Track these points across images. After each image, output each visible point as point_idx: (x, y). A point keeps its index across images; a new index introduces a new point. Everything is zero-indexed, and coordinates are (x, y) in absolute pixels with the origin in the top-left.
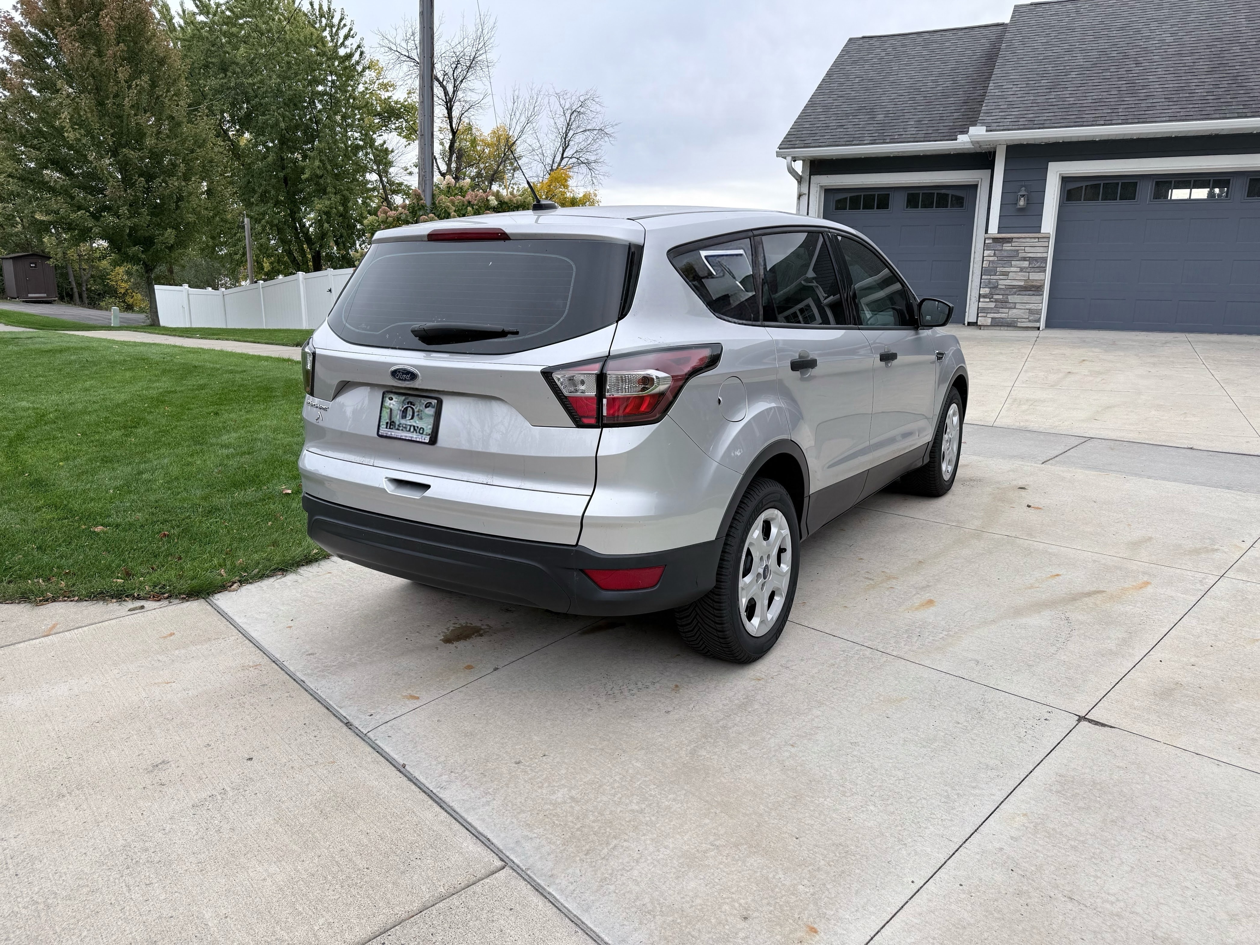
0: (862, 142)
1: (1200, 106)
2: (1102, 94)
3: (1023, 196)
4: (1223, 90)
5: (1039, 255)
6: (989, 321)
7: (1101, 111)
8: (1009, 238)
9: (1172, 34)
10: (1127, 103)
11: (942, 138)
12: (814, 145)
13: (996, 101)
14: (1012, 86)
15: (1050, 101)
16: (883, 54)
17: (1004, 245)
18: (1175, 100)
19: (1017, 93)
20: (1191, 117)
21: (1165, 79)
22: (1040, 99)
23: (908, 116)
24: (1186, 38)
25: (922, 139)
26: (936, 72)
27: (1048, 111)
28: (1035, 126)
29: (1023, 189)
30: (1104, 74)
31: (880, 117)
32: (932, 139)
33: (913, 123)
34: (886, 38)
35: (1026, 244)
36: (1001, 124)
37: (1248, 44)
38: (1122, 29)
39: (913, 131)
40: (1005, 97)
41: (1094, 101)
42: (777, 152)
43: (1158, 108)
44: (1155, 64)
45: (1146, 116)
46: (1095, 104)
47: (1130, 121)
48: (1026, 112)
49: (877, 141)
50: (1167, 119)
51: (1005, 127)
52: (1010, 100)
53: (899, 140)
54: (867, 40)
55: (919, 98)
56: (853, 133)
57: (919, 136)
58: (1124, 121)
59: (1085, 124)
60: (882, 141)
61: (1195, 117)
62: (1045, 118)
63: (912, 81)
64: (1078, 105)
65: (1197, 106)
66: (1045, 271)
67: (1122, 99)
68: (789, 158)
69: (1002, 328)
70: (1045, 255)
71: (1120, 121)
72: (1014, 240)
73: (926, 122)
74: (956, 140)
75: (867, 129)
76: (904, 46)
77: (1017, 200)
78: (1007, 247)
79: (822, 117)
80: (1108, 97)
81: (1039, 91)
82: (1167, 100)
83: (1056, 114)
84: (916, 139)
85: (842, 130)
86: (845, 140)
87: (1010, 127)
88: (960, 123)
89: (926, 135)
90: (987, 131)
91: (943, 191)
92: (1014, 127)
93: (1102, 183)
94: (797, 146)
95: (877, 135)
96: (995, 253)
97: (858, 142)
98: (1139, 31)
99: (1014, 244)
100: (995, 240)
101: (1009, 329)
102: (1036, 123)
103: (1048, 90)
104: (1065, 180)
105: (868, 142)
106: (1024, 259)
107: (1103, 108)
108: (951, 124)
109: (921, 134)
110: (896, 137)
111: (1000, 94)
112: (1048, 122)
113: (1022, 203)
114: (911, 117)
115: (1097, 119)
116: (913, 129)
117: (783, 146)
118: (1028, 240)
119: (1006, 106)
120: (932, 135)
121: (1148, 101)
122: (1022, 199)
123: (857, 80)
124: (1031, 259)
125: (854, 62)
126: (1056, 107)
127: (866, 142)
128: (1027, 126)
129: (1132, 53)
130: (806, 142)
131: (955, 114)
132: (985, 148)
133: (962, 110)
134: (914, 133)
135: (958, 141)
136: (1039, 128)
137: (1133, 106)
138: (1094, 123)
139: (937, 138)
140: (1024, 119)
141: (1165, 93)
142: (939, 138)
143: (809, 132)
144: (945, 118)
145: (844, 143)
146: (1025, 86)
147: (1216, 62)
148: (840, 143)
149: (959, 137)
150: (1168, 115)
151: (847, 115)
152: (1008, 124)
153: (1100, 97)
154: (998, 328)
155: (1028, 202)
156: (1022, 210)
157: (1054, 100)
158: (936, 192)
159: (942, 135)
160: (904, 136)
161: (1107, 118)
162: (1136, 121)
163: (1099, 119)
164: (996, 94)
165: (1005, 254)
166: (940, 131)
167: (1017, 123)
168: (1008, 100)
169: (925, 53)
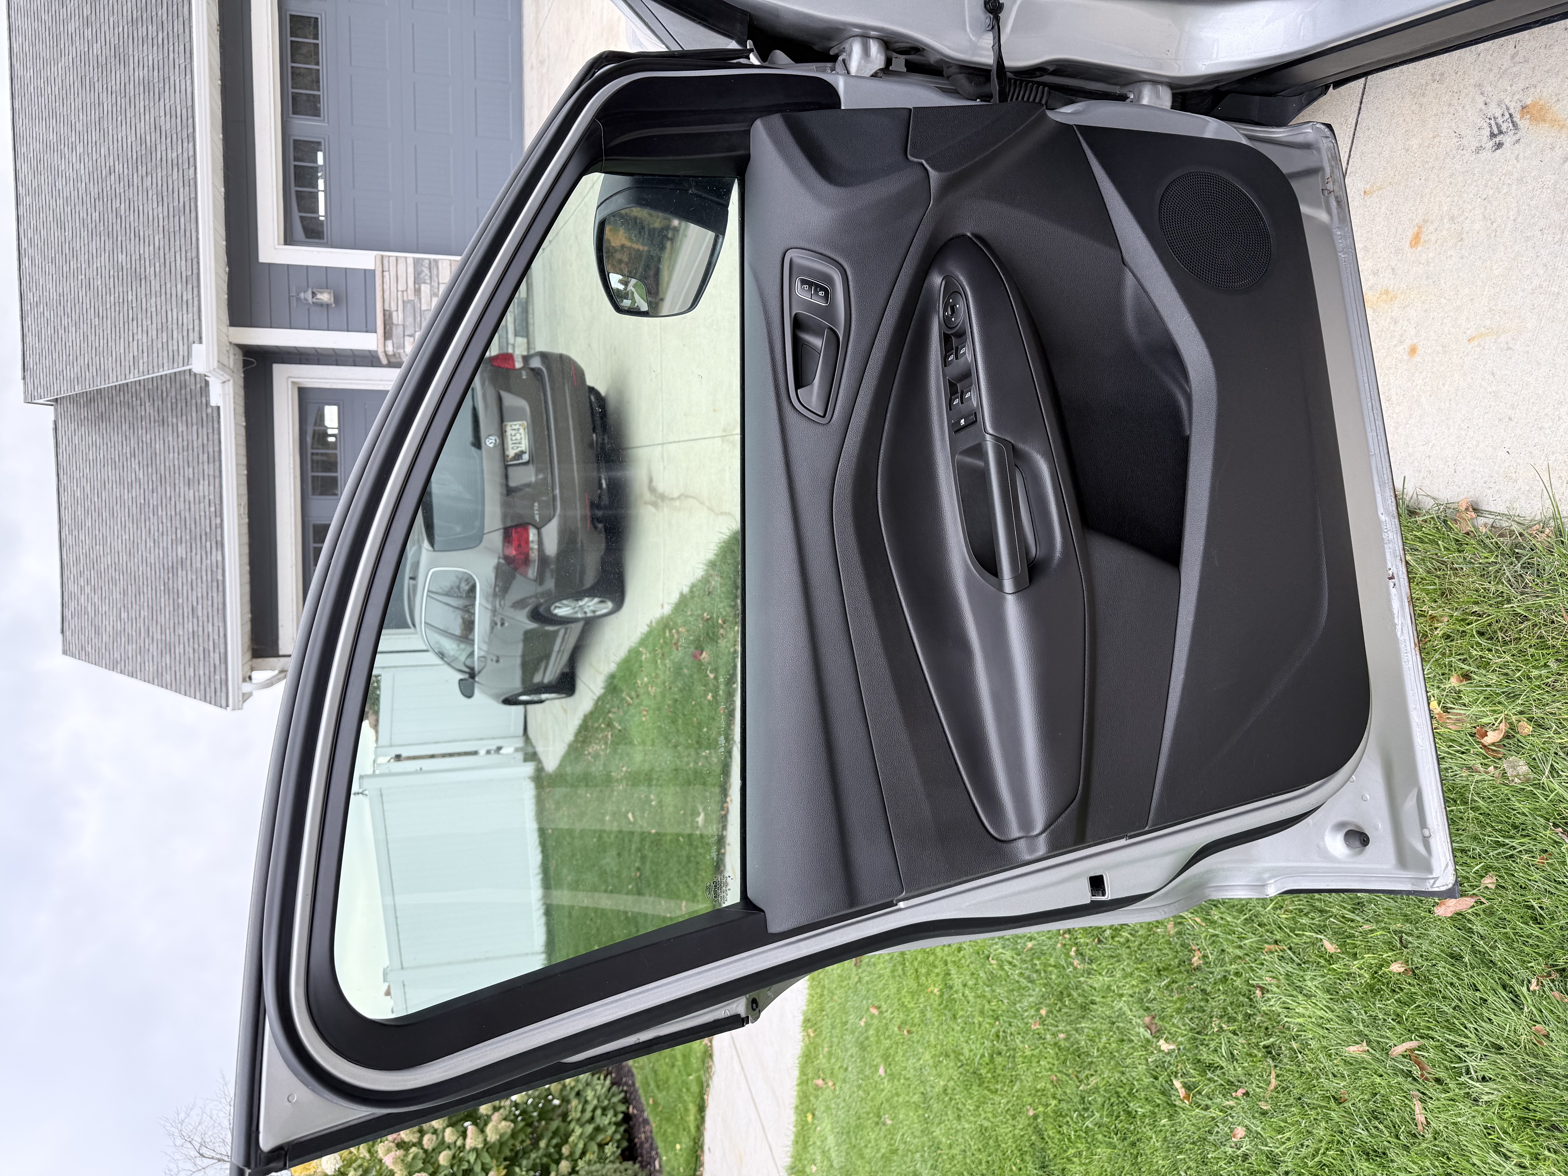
0: (220, 564)
1: (171, 44)
2: (150, 197)
3: (314, 294)
4: (150, 28)
5: (411, 270)
6: (521, 341)
7: (176, 183)
8: (384, 315)
9: (73, 149)
10: (164, 153)
11: (216, 432)
12: (222, 646)
13: (155, 355)
14: (135, 342)
15: (158, 270)
16: (88, 590)
17: (395, 321)
18: (161, 85)
19: (145, 328)
20: (187, 45)
21: (133, 119)
22: (156, 286)
23: (181, 506)
24: (79, 127)
25: (217, 464)
26: (116, 492)
27: (173, 264)
28: (195, 271)
29: (302, 295)
30: (123, 212)
31: (181, 551)
32: (217, 449)
33: (191, 491)
34: (66, 594)
35: (394, 289)
36: (191, 327)
37: (90, 37)
38: (62, 228)
39: (204, 485)
40: (150, 343)
41: (160, 204)
42: (234, 709)
43: (172, 101)
44: (111, 148)
45: (184, 111)
46: (165, 199)
47: (191, 130)
48: (174, 298)
49: (219, 538)
50: (189, 76)
51: (196, 317)
52: (155, 333)
53: (218, 502)
54: (66, 624)
55: (154, 501)
56: (204, 586)
57: (211, 473)
58: (191, 139)
59: (193, 196)
60: (219, 531)
61: (188, 39)
62: (183, 262)
63: (129, 524)
64: (166, 222)
65: (171, 49)
66: (436, 261)
67: (159, 163)
68: (247, 687)
69: (531, 321)
70: (410, 262)
71: (191, 144)
72: (387, 308)
73: (191, 470)
74: (218, 408)
75: (199, 565)
76: (78, 560)
77: (321, 305)
78: (398, 318)
79: (179, 650)
80: (154, 185)
81: (143, 296)
82: (162, 96)
83: (178, 249)
84: (217, 473)
85: (200, 607)
86: (215, 595)
87: (196, 309)
88: (194, 415)
89: (211, 460)
90: (201, 342)
91: (309, 439)
92: (196, 303)
93: (294, 189)
94: (223, 677)
95: (208, 544)
96: (410, 336)
97: (220, 571)
98: (67, 200)
99: (393, 308)
100: (387, 335)
101: (530, 311)
102: (189, 273)
103: (143, 282)
104: (289, 239)
105: (219, 553)
106: (417, 291)
107: (170, 183)
108: (195, 427)
109: (209, 470)
110: (213, 509)
111: (145, 355)
112: (189, 254)
113: (325, 297)
114: (182, 499)
115: (186, 182)
116: (201, 487)
117: (224, 703)
118: (386, 287)
119: (165, 334)
120: (211, 450)
121: (162, 123)
122: (319, 296)
123: (124, 615)
124: (418, 281)
125: (97, 632)
126: (167, 256)
127: (220, 558)
128: (195, 284)
129: (94, 191)
130: (217, 663)
131: (180, 430)
132: (234, 361)
133: (175, 420)
134: (206, 482)
135: (221, 404)
136: (198, 263)
137: (169, 140)
138: (192, 182)
139: (216, 442)
140: (185, 293)
141: (152, 104)
142: (216, 437)
143: (202, 663)
144: (185, 443)
145: (221, 594)
146: (135, 322)
147: (113, 63)
148: (221, 600)
149: (213, 403)
150: (183, 82)
151: (176, 607)
152: (190, 315)
153: (155, 196)
154: (531, 328)
155: (326, 287)
156: (337, 299)
157: (157, 265)
158: (310, 451)
159: (210, 436)
160: (212, 497)
161: (186, 166)
162: (190, 121)
163: (186, 178)
164: (145, 359)
165: (410, 320)
166: (205, 442)
167: (190, 302)
168: (155, 337)
169: (89, 523)
